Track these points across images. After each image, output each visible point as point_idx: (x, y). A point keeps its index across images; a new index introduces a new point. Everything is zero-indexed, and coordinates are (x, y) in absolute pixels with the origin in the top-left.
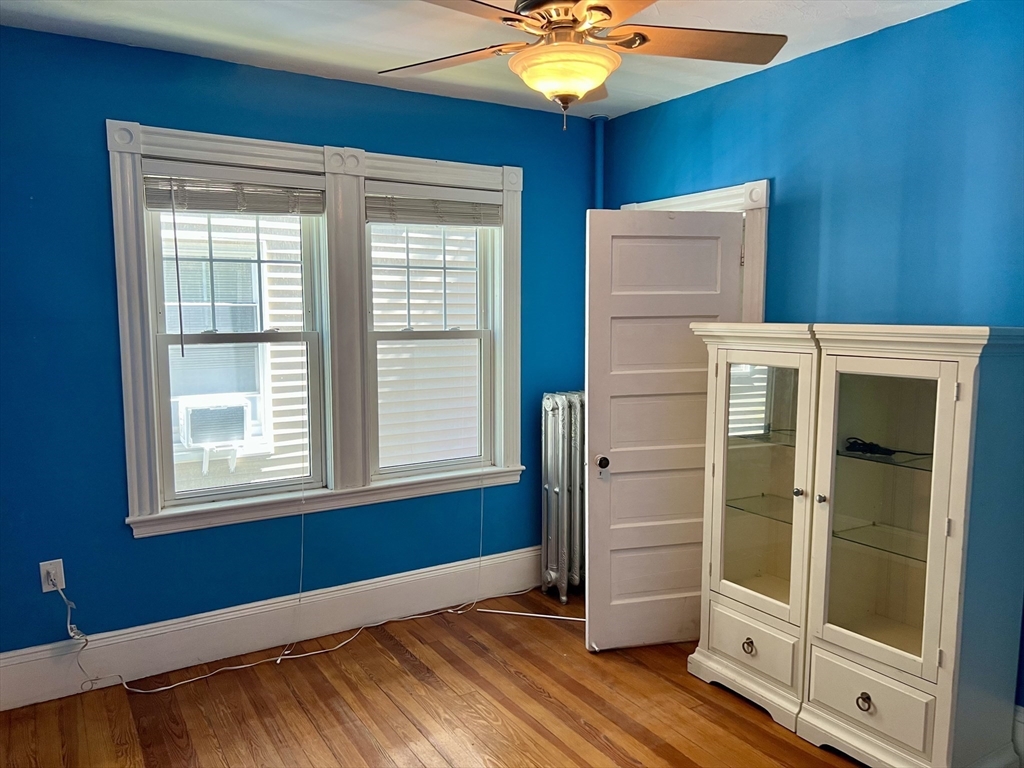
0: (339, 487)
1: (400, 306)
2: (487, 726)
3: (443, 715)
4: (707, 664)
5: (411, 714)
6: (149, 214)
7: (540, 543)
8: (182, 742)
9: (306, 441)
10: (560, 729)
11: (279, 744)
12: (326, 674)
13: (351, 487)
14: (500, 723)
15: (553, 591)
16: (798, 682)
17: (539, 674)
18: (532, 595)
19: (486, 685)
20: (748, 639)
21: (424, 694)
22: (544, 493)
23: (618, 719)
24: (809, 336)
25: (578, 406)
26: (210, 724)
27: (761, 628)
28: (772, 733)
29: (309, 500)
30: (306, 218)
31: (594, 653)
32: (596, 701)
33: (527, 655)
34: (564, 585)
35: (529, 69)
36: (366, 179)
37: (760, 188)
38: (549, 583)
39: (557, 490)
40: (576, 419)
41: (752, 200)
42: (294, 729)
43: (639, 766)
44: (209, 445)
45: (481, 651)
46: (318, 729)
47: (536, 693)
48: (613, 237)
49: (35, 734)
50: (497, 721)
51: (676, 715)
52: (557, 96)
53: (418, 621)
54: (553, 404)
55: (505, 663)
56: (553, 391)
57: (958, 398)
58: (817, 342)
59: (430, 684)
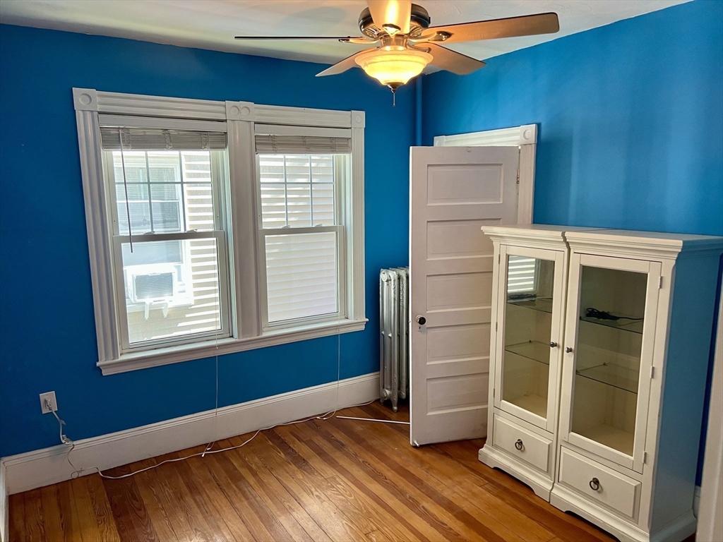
0: (241, 337)
1: (280, 200)
2: (343, 500)
3: (315, 493)
4: (492, 455)
5: (293, 492)
6: (104, 153)
7: (379, 370)
8: (141, 513)
9: (217, 295)
10: (393, 502)
11: (206, 515)
12: (235, 464)
13: (249, 337)
14: (353, 498)
15: (388, 403)
16: (551, 469)
17: (379, 463)
18: (374, 406)
19: (343, 471)
20: (519, 440)
21: (301, 477)
22: (381, 337)
23: (432, 494)
24: (562, 240)
25: (405, 278)
26: (159, 501)
27: (527, 433)
28: (534, 502)
29: (220, 346)
30: (214, 152)
31: (415, 447)
32: (418, 482)
33: (370, 449)
34: (396, 399)
35: (369, 66)
36: (255, 123)
37: (531, 130)
38: (385, 397)
39: (390, 335)
40: (403, 287)
41: (525, 138)
42: (216, 504)
43: (445, 527)
44: (149, 300)
45: (340, 446)
46: (232, 503)
47: (377, 476)
48: (428, 165)
49: (42, 508)
50: (351, 496)
51: (471, 491)
52: (389, 83)
53: (297, 425)
54: (387, 277)
55: (356, 455)
56: (387, 268)
57: (661, 287)
58: (568, 244)
59: (305, 471)
